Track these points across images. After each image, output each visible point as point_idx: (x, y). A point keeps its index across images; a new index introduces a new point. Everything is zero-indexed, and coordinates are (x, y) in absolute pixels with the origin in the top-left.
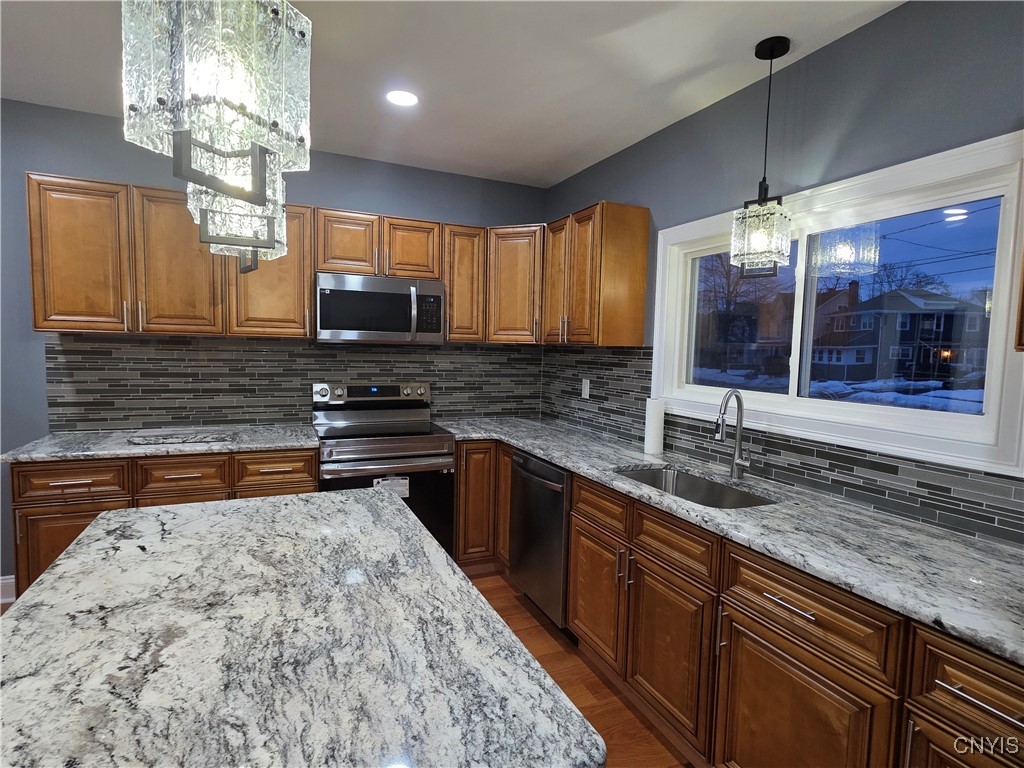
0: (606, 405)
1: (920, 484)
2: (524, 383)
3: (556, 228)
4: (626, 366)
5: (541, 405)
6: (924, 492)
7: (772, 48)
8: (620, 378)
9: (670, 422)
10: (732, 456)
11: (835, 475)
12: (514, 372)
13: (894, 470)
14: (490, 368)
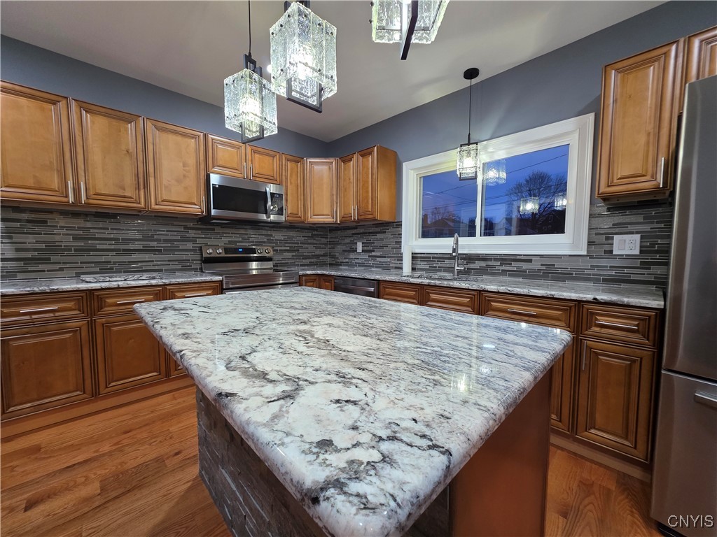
0: (373, 254)
1: (542, 265)
2: (320, 248)
3: (346, 160)
4: (385, 232)
5: (329, 260)
6: (544, 268)
7: (471, 73)
8: (382, 239)
9: (415, 257)
10: (454, 268)
11: (503, 268)
12: (315, 242)
13: (530, 261)
14: (303, 239)
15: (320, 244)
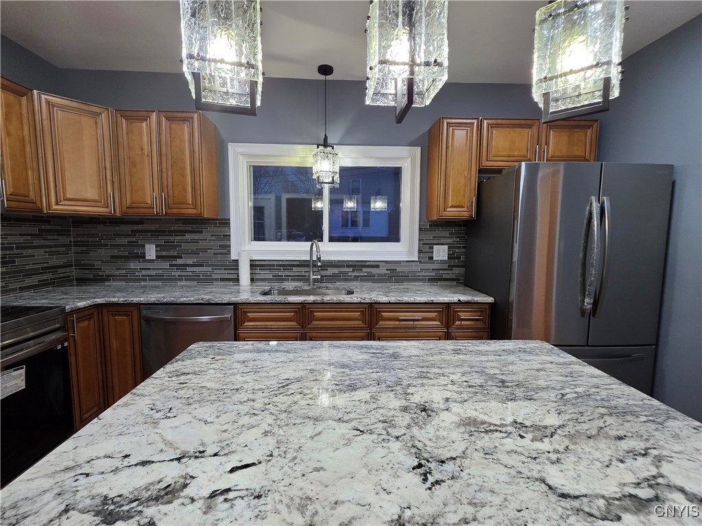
0: (179, 261)
1: (387, 270)
2: (58, 253)
4: (201, 232)
5: (74, 273)
6: (389, 272)
7: (325, 70)
8: (196, 241)
12: (47, 243)
13: (377, 266)
14: (21, 239)
15: (56, 246)
